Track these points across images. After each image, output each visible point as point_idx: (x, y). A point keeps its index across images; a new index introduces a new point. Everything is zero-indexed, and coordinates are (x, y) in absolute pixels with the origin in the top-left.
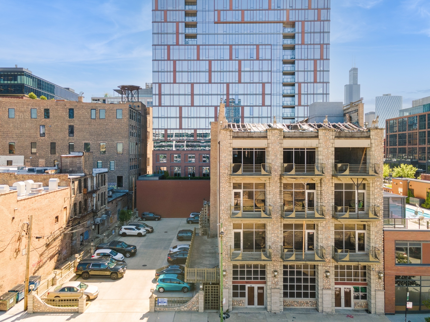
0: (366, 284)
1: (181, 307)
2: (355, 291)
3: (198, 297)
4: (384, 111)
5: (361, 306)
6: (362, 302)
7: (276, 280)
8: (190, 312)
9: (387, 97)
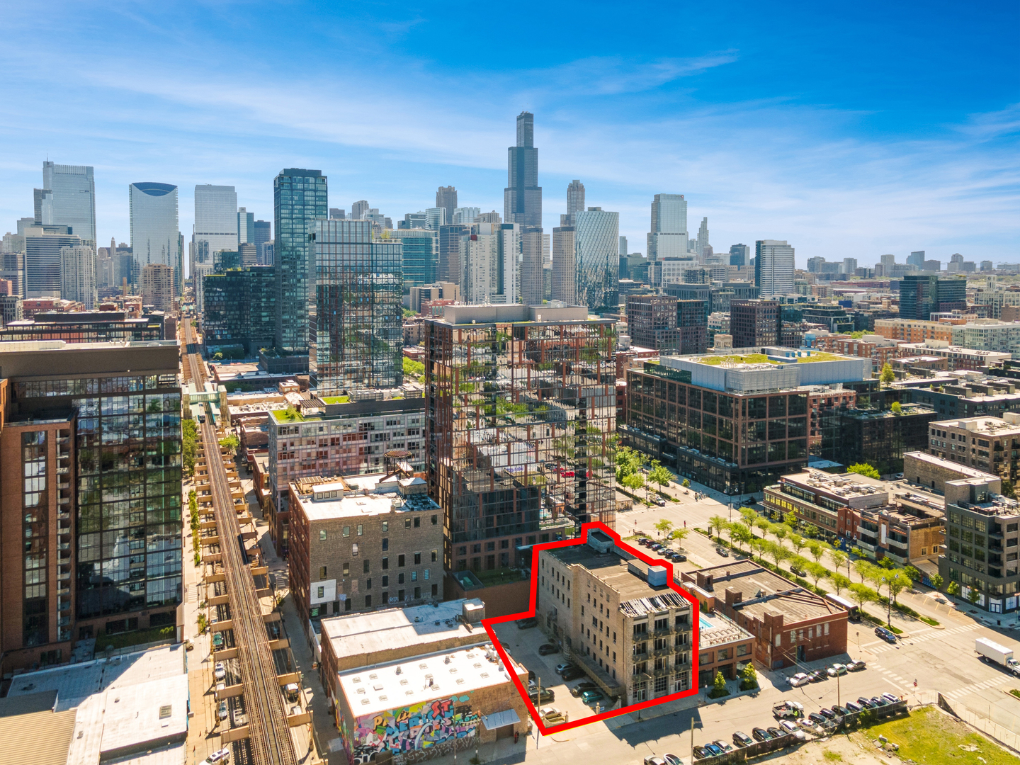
0: (687, 677)
1: (612, 709)
2: (682, 682)
3: (619, 702)
6: (685, 686)
7: (651, 685)
8: (618, 711)
9: (594, 213)
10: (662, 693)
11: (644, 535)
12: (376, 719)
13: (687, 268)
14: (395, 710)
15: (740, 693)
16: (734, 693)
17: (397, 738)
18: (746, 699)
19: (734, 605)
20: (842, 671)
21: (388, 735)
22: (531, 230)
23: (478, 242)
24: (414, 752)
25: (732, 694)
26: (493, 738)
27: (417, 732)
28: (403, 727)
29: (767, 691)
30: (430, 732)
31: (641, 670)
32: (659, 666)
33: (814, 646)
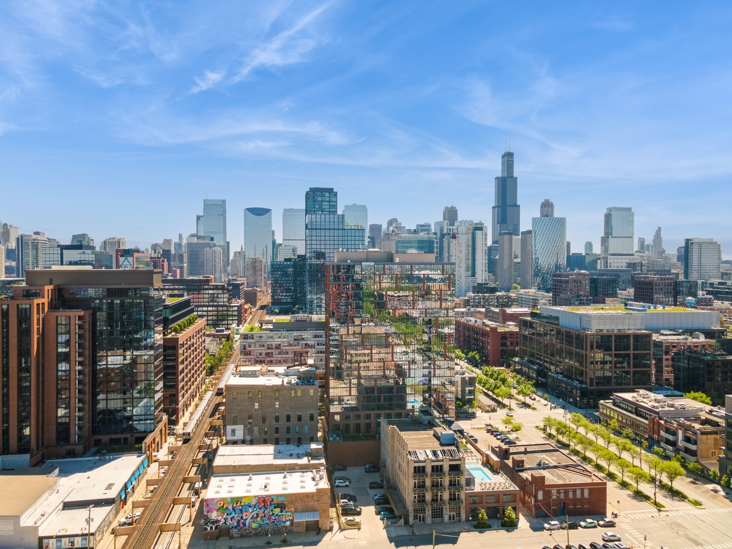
0: (460, 512)
1: (395, 524)
2: (456, 514)
3: (402, 520)
4: (544, 238)
5: (458, 519)
7: (429, 512)
8: (399, 526)
9: (546, 218)
10: (438, 520)
11: (492, 426)
12: (219, 503)
13: (628, 261)
14: (232, 499)
15: (500, 528)
16: (496, 527)
17: (233, 517)
18: (503, 533)
19: (517, 469)
20: (593, 525)
21: (227, 514)
22: (505, 234)
23: (457, 240)
24: (246, 530)
25: (493, 528)
26: (303, 529)
27: (248, 516)
28: (238, 511)
29: (523, 529)
30: (257, 517)
31: (421, 500)
32: (434, 500)
33: (575, 505)
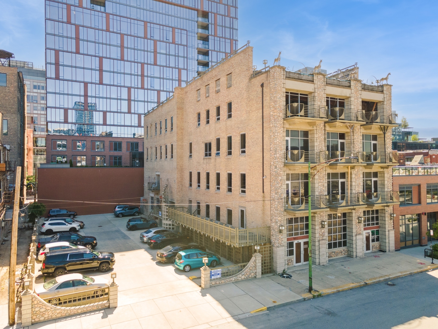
0: (379, 227)
1: (238, 276)
2: (372, 235)
3: (255, 261)
5: (376, 248)
6: (376, 244)
7: (323, 231)
8: (247, 280)
